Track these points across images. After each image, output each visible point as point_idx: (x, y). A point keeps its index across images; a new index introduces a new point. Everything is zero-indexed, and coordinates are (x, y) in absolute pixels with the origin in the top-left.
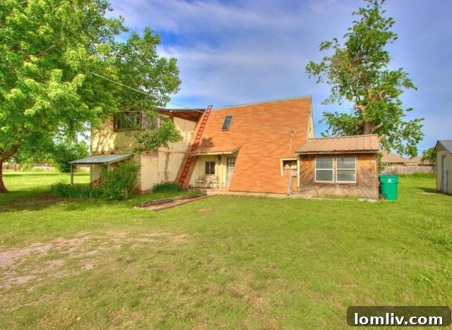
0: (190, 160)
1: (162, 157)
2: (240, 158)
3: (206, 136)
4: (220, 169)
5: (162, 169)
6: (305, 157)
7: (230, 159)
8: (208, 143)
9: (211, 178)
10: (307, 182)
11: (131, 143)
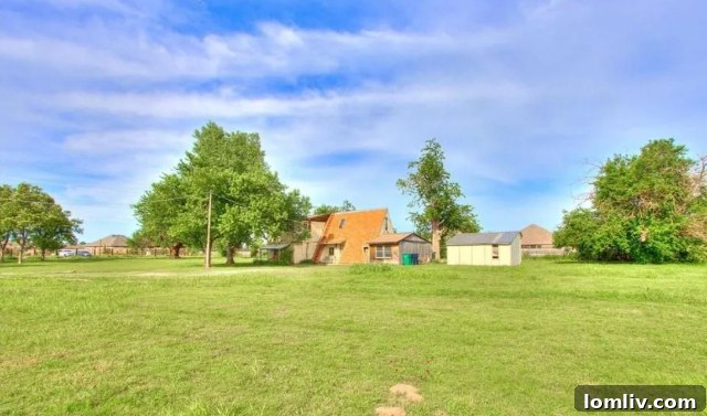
0: (321, 247)
1: (305, 245)
2: (347, 245)
3: (330, 232)
4: (337, 251)
5: (304, 252)
6: (372, 245)
7: (341, 246)
8: (331, 236)
9: (332, 257)
10: (373, 258)
11: (290, 239)
